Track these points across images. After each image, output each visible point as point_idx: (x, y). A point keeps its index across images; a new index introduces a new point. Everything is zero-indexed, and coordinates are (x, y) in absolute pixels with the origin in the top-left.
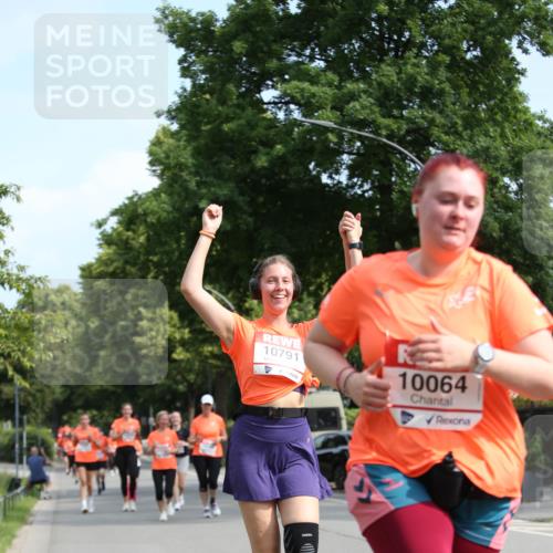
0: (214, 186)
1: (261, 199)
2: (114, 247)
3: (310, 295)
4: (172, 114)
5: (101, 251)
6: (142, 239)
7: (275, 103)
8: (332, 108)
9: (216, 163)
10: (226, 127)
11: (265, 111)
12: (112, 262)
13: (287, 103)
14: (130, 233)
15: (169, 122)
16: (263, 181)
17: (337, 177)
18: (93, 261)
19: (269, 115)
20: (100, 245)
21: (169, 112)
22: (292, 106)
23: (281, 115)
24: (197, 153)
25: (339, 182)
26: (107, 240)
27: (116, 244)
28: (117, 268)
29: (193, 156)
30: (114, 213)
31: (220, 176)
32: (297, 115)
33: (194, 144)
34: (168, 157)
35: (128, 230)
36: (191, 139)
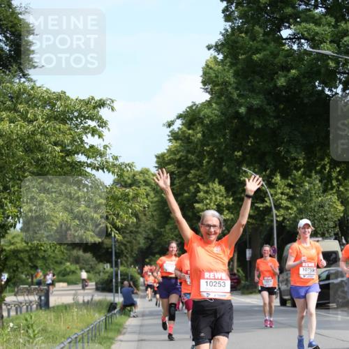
0: (250, 97)
1: (282, 106)
2: (180, 142)
3: (317, 173)
4: (218, 47)
5: (170, 144)
6: (199, 135)
7: (290, 38)
8: (331, 42)
9: (250, 82)
10: (255, 57)
11: (284, 44)
12: (179, 152)
13: (299, 39)
14: (190, 131)
15: (216, 54)
16: (284, 93)
17: (335, 90)
18: (166, 151)
19: (287, 47)
20: (170, 140)
21: (216, 46)
22: (303, 41)
23: (295, 47)
24: (236, 74)
25: (337, 93)
26: (175, 136)
27: (181, 139)
28: (182, 156)
29: (234, 76)
30: (179, 117)
31: (252, 90)
32: (306, 47)
33: (235, 68)
34: (217, 77)
35: (189, 129)
36: (232, 65)
